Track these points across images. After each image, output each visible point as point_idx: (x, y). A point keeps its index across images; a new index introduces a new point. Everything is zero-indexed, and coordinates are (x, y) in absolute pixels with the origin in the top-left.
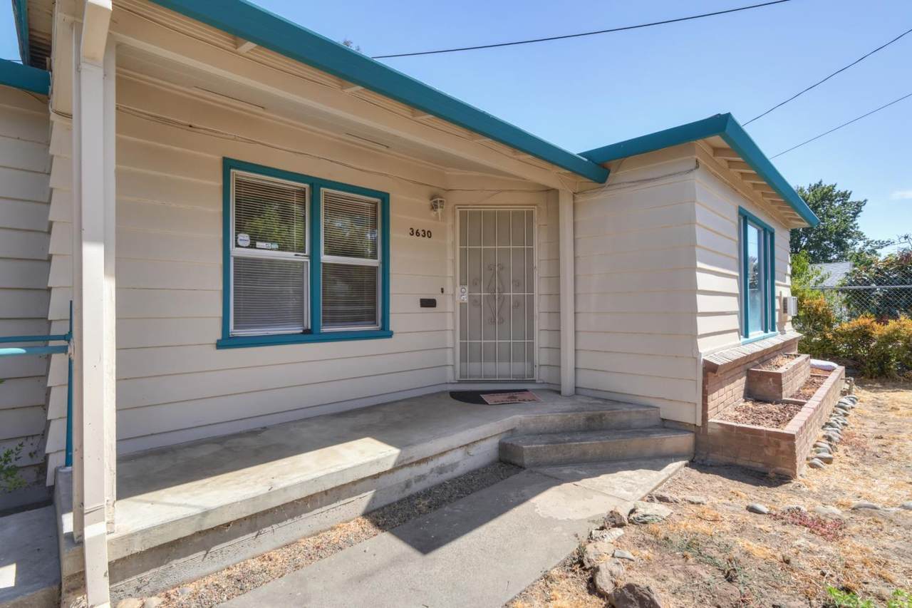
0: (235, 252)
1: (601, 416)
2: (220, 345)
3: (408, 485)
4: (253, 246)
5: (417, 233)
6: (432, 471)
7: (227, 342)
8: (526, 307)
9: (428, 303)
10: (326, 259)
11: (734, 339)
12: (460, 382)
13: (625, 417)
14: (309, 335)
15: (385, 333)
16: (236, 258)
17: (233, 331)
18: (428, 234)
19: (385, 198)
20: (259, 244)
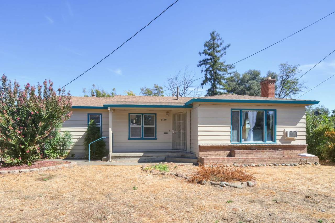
0: (131, 126)
1: (184, 155)
2: (128, 139)
3: (145, 159)
4: (133, 125)
5: (163, 120)
6: (150, 158)
7: (129, 139)
8: (184, 134)
9: (165, 133)
10: (144, 126)
11: (229, 142)
12: (173, 149)
13: (189, 156)
14: (142, 139)
15: (156, 139)
16: (131, 127)
17: (130, 137)
18: (166, 120)
19: (156, 114)
20: (134, 125)
